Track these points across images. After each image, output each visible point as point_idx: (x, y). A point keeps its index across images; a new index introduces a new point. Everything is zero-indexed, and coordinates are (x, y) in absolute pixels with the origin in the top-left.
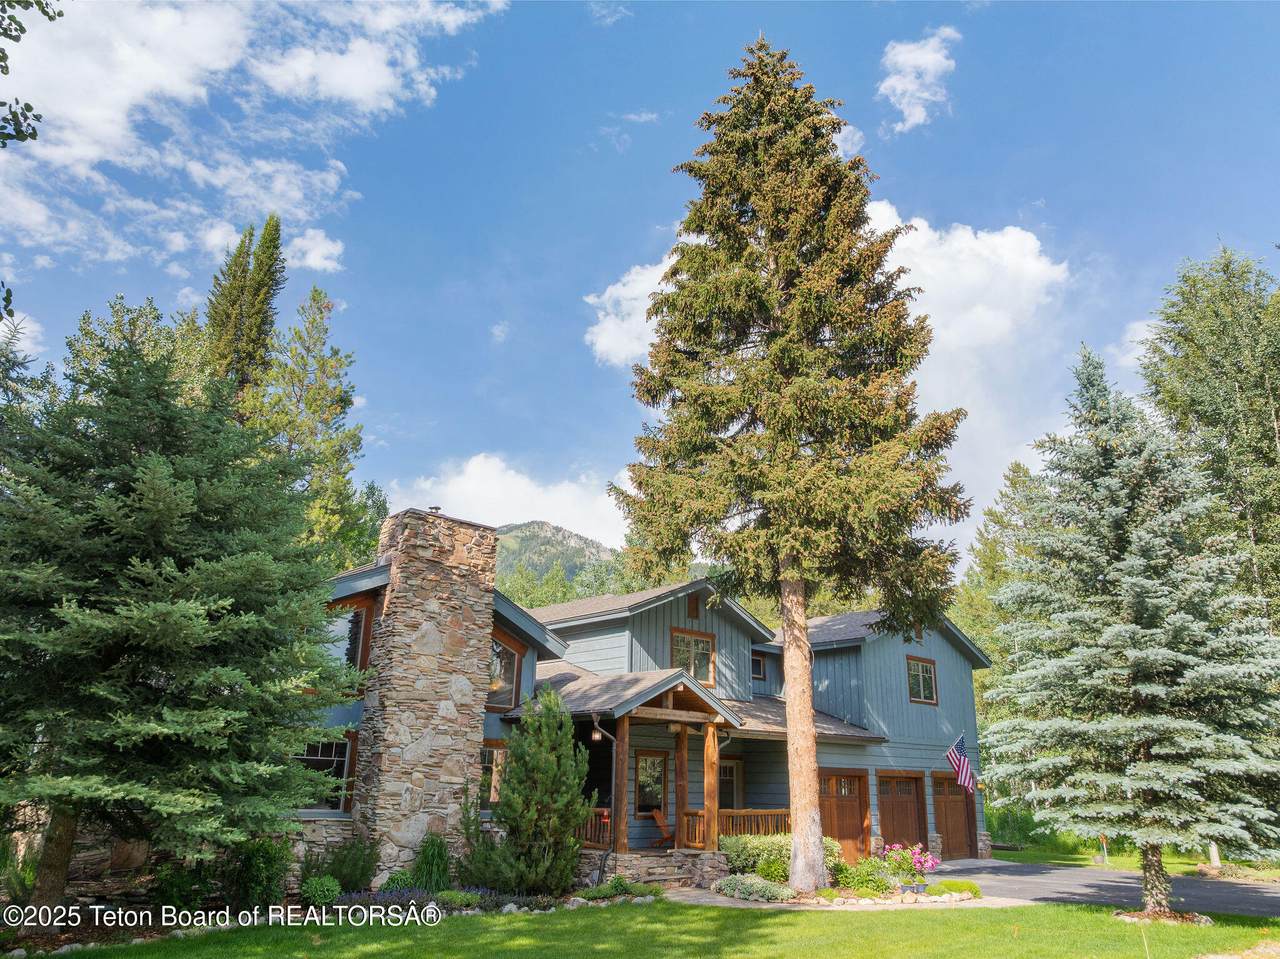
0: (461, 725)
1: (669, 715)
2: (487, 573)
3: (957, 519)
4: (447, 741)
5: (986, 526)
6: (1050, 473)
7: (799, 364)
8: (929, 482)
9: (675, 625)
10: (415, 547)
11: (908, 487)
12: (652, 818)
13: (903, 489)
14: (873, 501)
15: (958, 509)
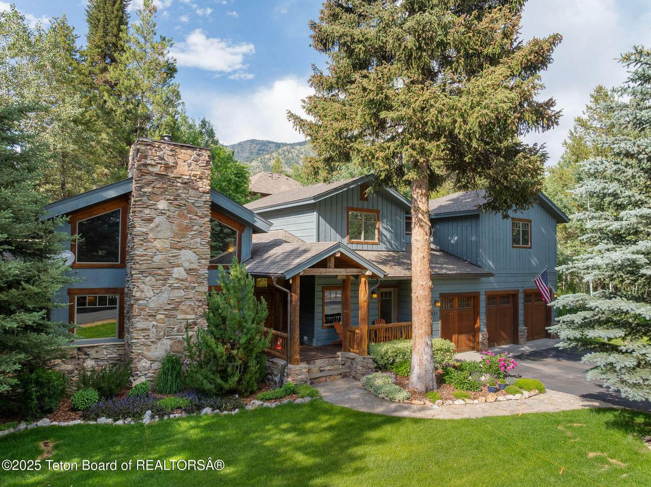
0: (191, 282)
1: (331, 272)
2: (204, 180)
3: (548, 127)
4: (182, 293)
5: (575, 128)
6: (632, 84)
7: (425, 6)
8: (526, 97)
9: (350, 205)
10: (145, 165)
11: (505, 102)
12: (333, 327)
13: (501, 104)
14: (475, 115)
15: (549, 119)
